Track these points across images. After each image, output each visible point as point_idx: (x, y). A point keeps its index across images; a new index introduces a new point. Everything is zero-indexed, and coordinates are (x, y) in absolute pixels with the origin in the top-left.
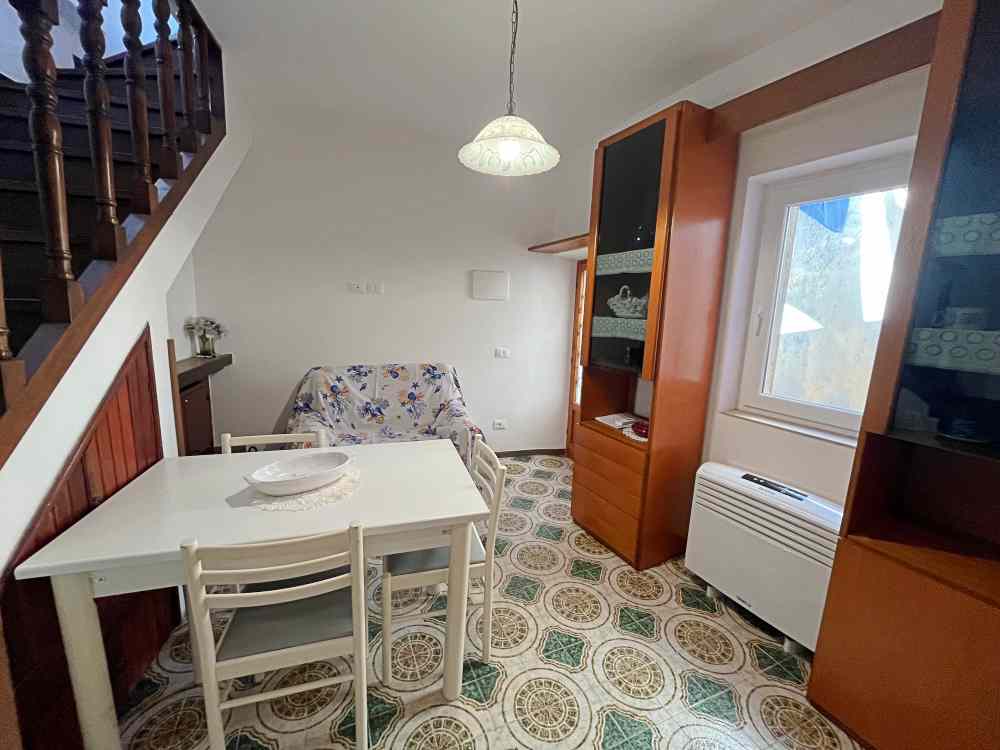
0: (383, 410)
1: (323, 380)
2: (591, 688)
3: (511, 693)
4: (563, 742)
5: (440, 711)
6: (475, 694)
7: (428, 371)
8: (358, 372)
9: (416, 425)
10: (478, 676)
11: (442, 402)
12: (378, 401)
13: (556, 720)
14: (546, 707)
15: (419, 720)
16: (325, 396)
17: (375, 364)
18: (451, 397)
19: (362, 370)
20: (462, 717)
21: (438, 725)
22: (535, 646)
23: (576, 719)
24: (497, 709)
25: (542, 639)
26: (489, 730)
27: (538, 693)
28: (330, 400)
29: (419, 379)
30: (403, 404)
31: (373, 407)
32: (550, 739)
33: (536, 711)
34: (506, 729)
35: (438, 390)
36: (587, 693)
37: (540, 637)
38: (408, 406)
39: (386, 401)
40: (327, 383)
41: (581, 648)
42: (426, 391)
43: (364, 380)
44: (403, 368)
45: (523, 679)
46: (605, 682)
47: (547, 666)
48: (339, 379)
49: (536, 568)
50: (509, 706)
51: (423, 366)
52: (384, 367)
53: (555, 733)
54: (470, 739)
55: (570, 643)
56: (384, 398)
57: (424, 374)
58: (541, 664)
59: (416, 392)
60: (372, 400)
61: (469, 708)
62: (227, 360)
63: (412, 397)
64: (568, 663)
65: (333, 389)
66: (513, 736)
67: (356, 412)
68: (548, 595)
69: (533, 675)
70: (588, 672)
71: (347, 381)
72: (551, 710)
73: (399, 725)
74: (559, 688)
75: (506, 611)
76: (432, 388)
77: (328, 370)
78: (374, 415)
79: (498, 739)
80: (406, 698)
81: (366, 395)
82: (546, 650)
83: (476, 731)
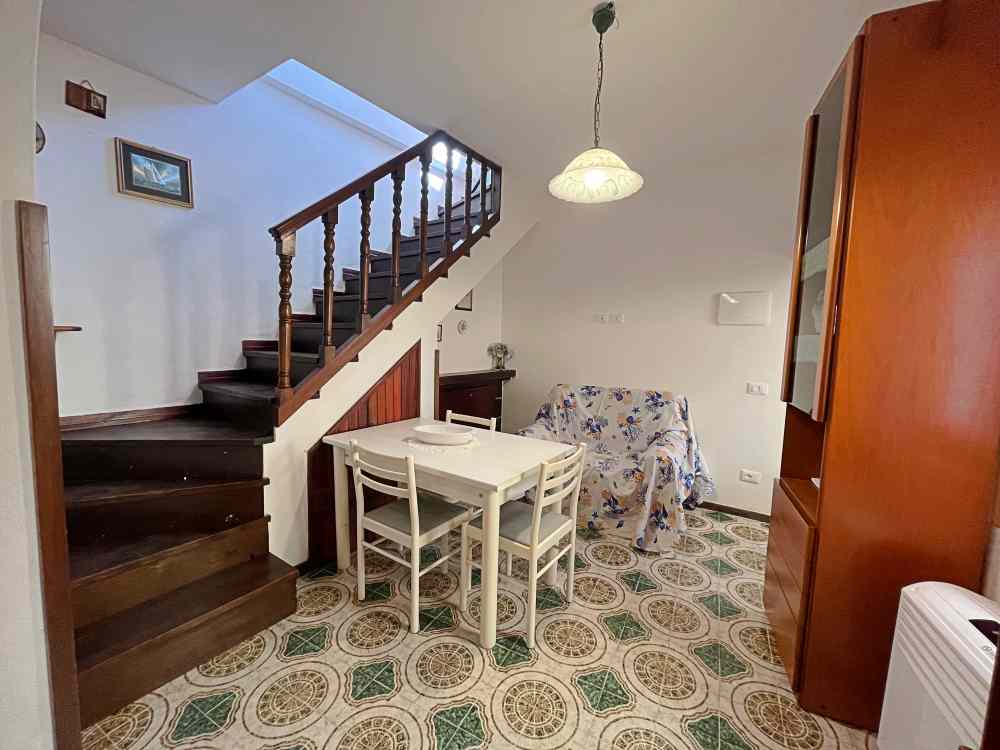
0: (602, 429)
1: (559, 394)
2: (589, 733)
3: (522, 677)
4: (519, 736)
5: (471, 647)
6: (500, 657)
7: (653, 398)
8: (589, 391)
9: (629, 448)
10: (514, 649)
11: (658, 431)
12: (601, 419)
13: (531, 719)
14: (535, 707)
15: (456, 641)
16: (559, 407)
17: (604, 386)
18: (670, 427)
19: (594, 390)
20: (478, 660)
21: (461, 651)
22: (580, 668)
23: (546, 735)
24: (502, 676)
25: (593, 669)
26: (483, 681)
27: (541, 695)
28: (562, 411)
29: (642, 406)
30: (621, 426)
31: (594, 423)
32: (513, 724)
33: (524, 702)
34: (493, 690)
35: (656, 418)
36: (578, 732)
37: (592, 666)
38: (624, 429)
39: (606, 420)
40: (562, 397)
41: (619, 703)
42: (645, 417)
43: (592, 398)
44: (628, 392)
45: (541, 678)
46: (606, 741)
47: (571, 688)
48: (572, 395)
49: (660, 622)
50: (510, 682)
51: (648, 393)
52: (611, 390)
53: (519, 726)
54: (467, 674)
55: (615, 691)
56: (605, 417)
57: (647, 401)
58: (567, 682)
59: (635, 416)
60: (595, 417)
61: (487, 660)
62: (512, 373)
63: (630, 420)
64: (592, 701)
65: (566, 403)
66: (492, 698)
67: (579, 425)
68: (643, 647)
69: (552, 682)
70: (601, 723)
71: (578, 397)
72: (536, 711)
73: (446, 634)
74: (561, 706)
75: (587, 630)
76: (652, 415)
77: (567, 387)
78: (594, 431)
79: (482, 690)
80: (463, 625)
81: (591, 413)
82: (585, 678)
83: (476, 674)
